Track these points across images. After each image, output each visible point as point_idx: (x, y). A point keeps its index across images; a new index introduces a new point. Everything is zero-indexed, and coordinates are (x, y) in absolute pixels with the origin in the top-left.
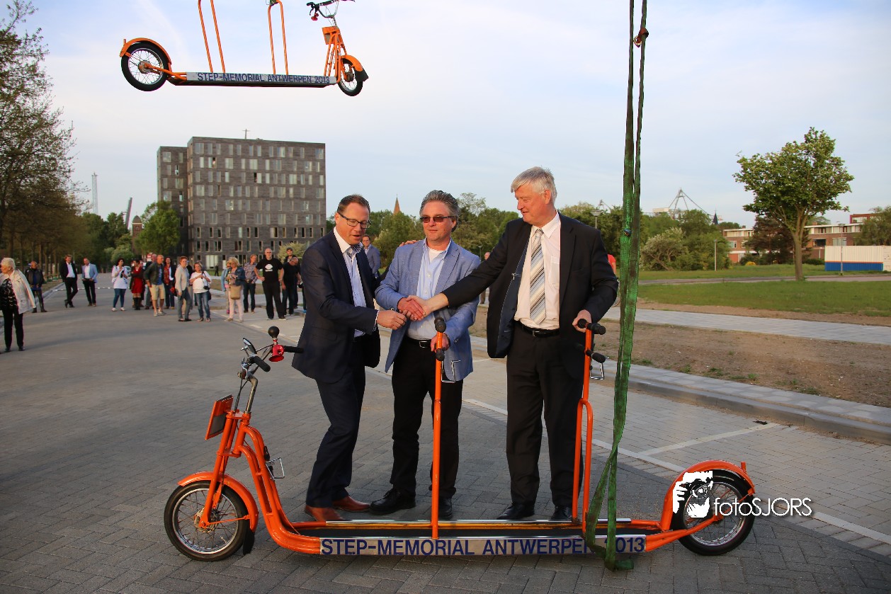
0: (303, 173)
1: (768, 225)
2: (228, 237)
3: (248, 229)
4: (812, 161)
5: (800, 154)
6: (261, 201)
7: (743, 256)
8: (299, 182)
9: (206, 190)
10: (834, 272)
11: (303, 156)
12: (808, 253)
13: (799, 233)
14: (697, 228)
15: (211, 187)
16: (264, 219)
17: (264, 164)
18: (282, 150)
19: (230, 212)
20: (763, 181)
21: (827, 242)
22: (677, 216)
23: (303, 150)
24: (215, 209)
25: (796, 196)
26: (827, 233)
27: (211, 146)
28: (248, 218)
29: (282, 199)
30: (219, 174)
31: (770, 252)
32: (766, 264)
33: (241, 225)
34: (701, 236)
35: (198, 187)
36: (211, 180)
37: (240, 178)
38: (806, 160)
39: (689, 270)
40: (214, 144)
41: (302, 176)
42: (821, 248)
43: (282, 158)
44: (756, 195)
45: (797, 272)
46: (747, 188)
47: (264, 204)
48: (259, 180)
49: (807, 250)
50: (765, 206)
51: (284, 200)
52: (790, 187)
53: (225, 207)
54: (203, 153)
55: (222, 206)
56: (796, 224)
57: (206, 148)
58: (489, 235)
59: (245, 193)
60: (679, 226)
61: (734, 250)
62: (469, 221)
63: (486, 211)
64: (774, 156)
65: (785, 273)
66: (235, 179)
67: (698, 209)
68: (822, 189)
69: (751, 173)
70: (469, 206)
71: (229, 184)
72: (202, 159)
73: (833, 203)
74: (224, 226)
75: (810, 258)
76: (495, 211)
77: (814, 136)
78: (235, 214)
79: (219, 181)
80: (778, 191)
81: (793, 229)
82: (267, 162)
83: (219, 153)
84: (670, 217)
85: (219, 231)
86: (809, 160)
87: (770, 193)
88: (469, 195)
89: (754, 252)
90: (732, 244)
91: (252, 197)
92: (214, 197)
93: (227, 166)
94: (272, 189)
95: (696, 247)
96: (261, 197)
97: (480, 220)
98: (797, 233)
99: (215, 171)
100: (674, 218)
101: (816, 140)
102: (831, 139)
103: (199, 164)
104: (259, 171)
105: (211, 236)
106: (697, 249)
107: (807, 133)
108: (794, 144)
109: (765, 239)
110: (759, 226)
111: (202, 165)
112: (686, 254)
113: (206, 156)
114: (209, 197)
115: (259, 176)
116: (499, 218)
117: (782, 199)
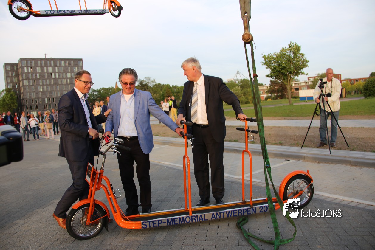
0: (73, 72)
1: (275, 83)
2: (41, 103)
3: (50, 99)
4: (292, 55)
5: (287, 53)
6: (55, 86)
7: (266, 97)
8: (72, 76)
9: (29, 82)
10: (303, 101)
11: (73, 65)
12: (292, 94)
13: (289, 86)
14: (246, 86)
15: (31, 81)
16: (57, 94)
17: (55, 69)
18: (63, 63)
19: (41, 92)
20: (273, 65)
21: (299, 89)
22: (237, 82)
23: (72, 62)
24: (34, 91)
25: (287, 70)
26: (299, 85)
27: (29, 62)
28: (49, 94)
29: (64, 84)
30: (34, 75)
31: (277, 95)
32: (275, 100)
33: (46, 97)
34: (248, 89)
35: (24, 81)
36: (31, 78)
37: (44, 76)
38: (290, 55)
39: (244, 104)
40: (30, 61)
41: (73, 73)
42: (297, 91)
43: (63, 66)
44: (271, 71)
45: (289, 101)
46: (267, 68)
47: (56, 87)
48: (53, 76)
49: (292, 92)
50: (275, 75)
51: (65, 85)
52: (284, 66)
53: (38, 90)
54: (26, 65)
55: (37, 89)
56: (287, 81)
57: (27, 63)
58: (158, 95)
59: (47, 83)
60: (238, 86)
61: (262, 95)
62: (149, 89)
63: (156, 85)
64: (277, 54)
65: (284, 102)
66: (42, 76)
67: (246, 78)
68: (297, 66)
69: (268, 61)
70: (148, 83)
71: (39, 79)
72: (25, 68)
73: (301, 72)
74: (38, 98)
75: (293, 96)
76: (159, 84)
77: (292, 45)
78: (43, 92)
79: (34, 78)
80: (279, 68)
81: (286, 84)
82: (56, 68)
83: (33, 65)
84: (234, 83)
85: (36, 101)
86: (291, 55)
87: (276, 69)
88: (148, 78)
89: (270, 95)
90: (261, 92)
91: (50, 84)
92: (33, 85)
93: (38, 71)
94: (60, 80)
95: (246, 94)
96: (55, 84)
97: (153, 89)
98: (288, 86)
99: (32, 73)
100: (236, 83)
101: (293, 46)
102: (299, 45)
103: (24, 70)
104: (53, 72)
105: (33, 103)
106: (247, 95)
107: (289, 44)
108: (285, 48)
109: (274, 89)
110: (272, 84)
111: (26, 71)
112: (242, 97)
113: (27, 67)
114: (30, 85)
115: (53, 74)
116: (161, 87)
117: (281, 72)
